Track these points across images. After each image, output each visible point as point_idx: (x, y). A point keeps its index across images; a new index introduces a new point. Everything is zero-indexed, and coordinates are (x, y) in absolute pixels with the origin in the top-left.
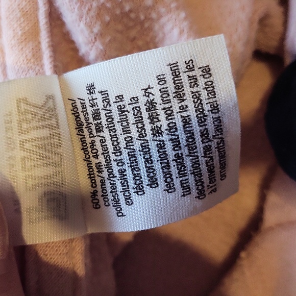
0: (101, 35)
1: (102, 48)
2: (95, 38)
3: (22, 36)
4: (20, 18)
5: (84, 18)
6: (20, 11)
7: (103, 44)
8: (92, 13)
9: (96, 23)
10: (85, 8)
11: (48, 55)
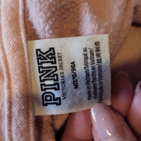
0: (51, 17)
2: (48, 19)
3: (11, 20)
4: (10, 11)
5: (42, 10)
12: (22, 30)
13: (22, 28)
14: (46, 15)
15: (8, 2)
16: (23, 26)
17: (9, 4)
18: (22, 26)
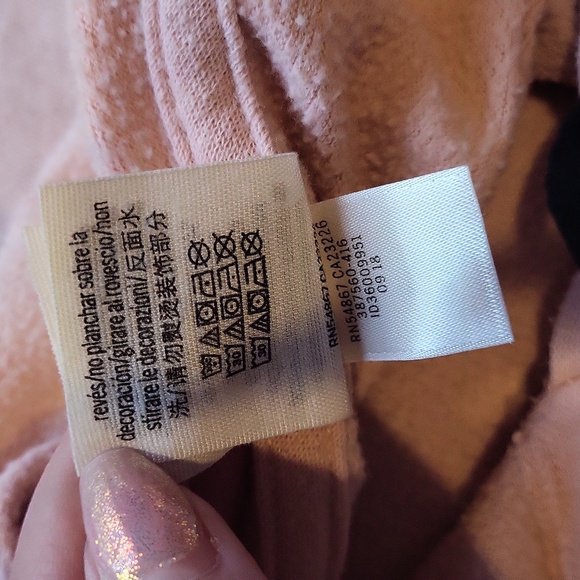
0: (326, 87)
1: (324, 108)
2: (315, 92)
3: (208, 101)
4: (199, 71)
5: (299, 60)
6: (197, 60)
7: (327, 102)
8: (313, 52)
9: (318, 68)
10: (301, 42)
11: (259, 127)
12: (257, 125)
13: (253, 116)
14: (310, 77)
15: (184, 42)
16: (256, 111)
17: (190, 47)
18: (252, 109)
